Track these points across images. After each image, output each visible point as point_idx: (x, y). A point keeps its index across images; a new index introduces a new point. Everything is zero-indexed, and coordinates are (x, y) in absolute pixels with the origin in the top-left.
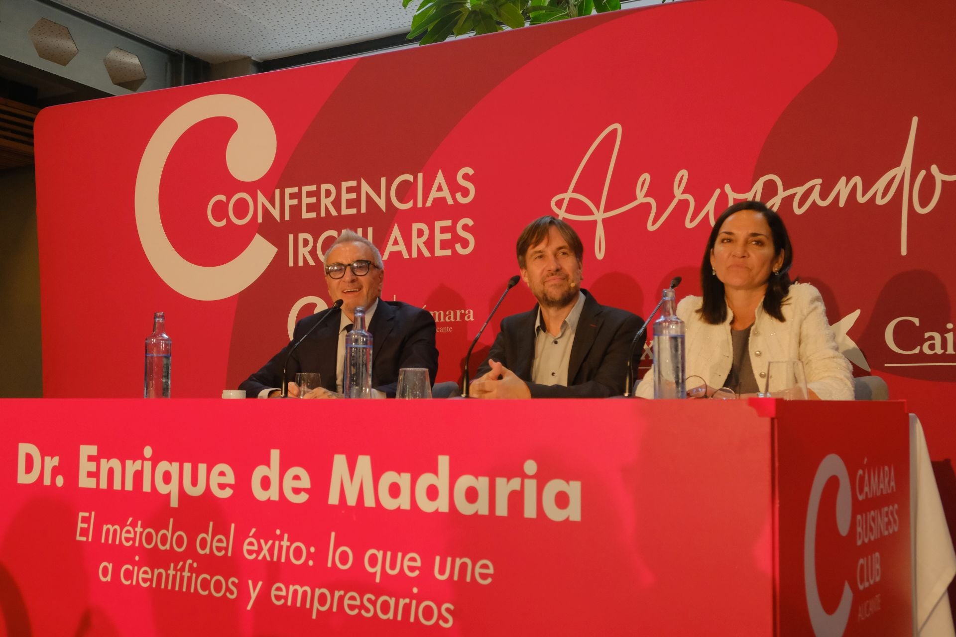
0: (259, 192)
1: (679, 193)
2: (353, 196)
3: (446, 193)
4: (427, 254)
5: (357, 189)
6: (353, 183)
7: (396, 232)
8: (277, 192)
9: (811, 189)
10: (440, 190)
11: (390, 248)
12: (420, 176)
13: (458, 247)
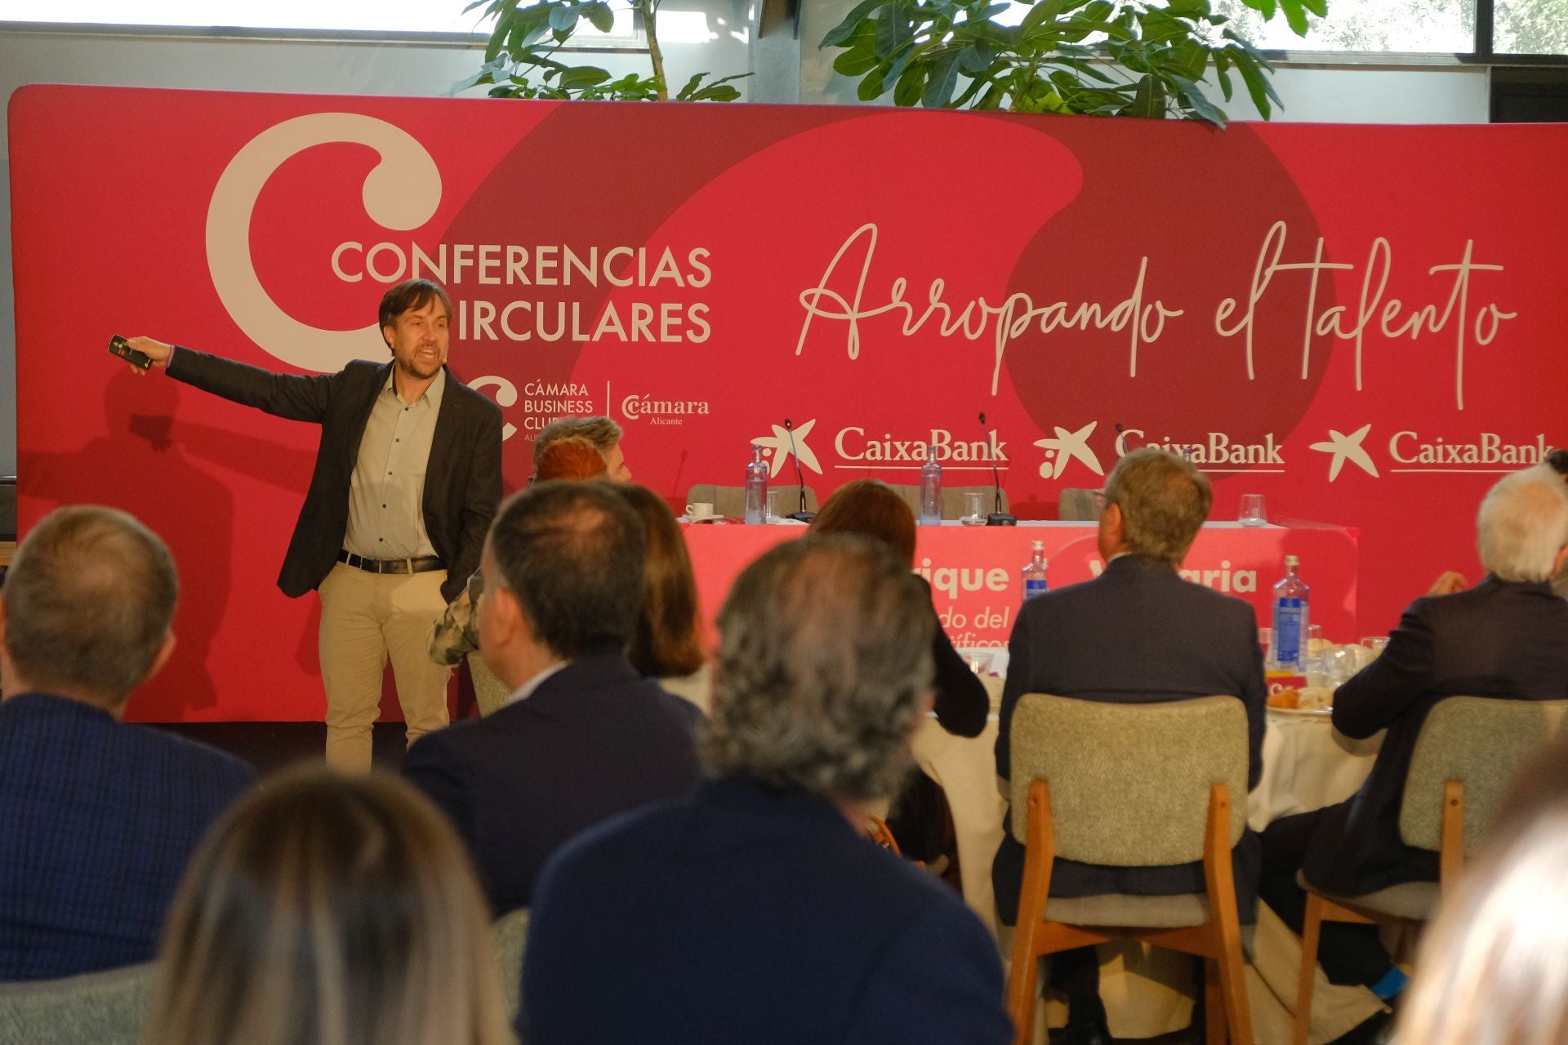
0: (414, 245)
1: (935, 302)
2: (553, 264)
3: (675, 273)
4: (650, 338)
5: (559, 257)
6: (554, 249)
7: (610, 311)
8: (443, 248)
9: (1056, 312)
10: (668, 267)
11: (602, 328)
12: (642, 251)
13: (690, 334)
